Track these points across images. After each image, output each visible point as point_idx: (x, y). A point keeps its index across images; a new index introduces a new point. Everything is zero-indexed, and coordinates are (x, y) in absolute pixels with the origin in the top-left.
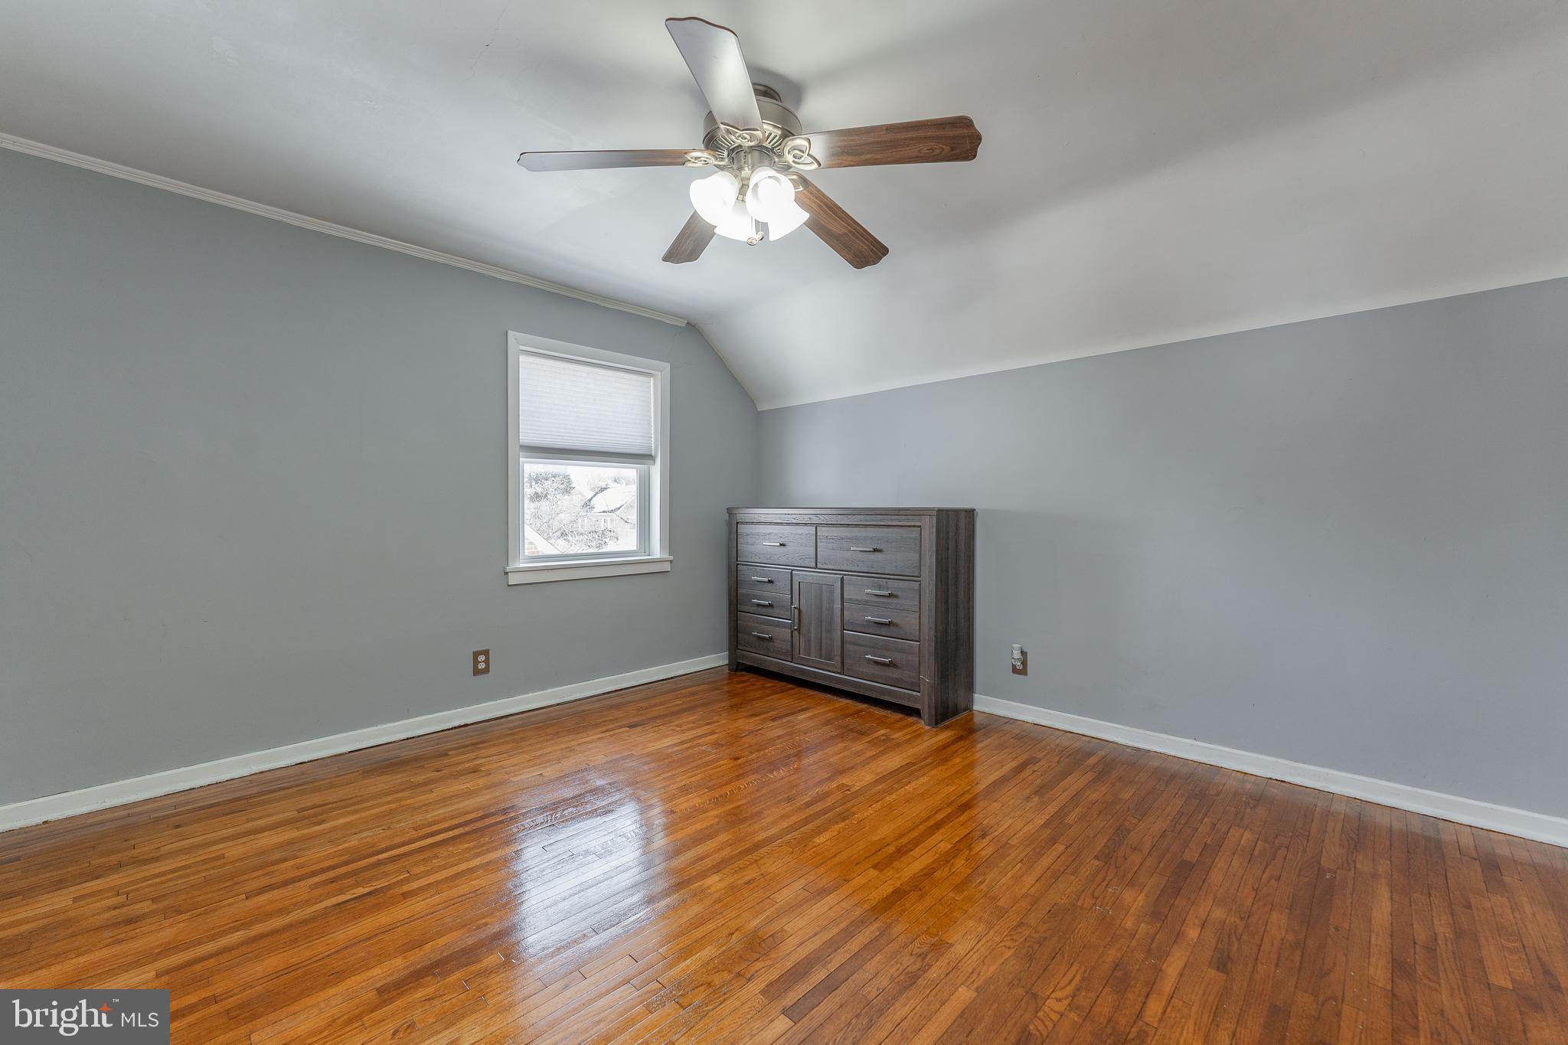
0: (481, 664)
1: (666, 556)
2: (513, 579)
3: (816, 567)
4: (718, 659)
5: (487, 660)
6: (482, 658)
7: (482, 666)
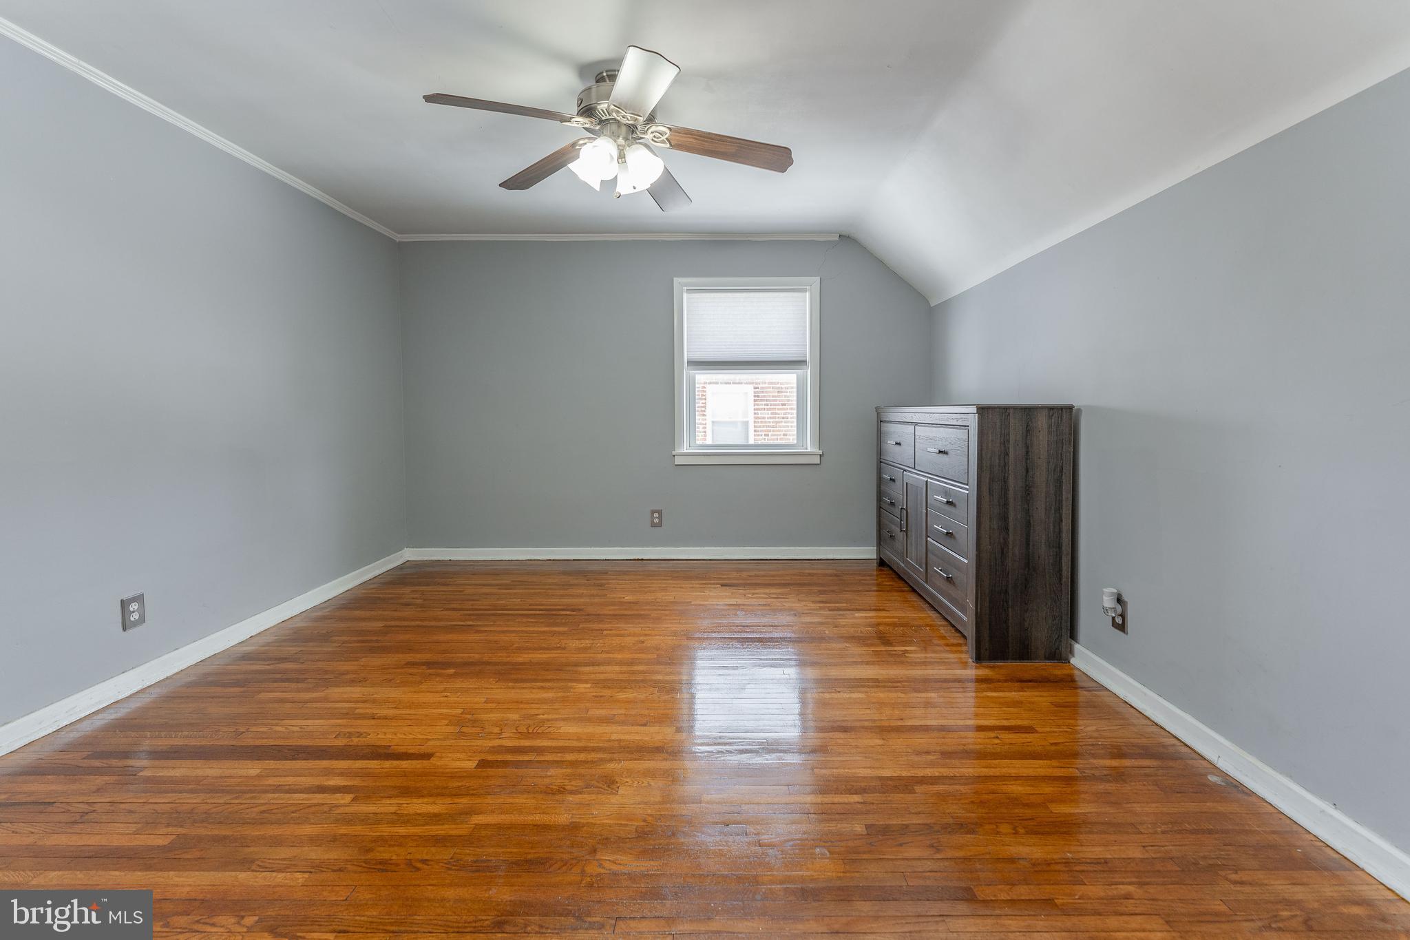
0: (657, 519)
1: (816, 450)
2: (678, 461)
3: (914, 468)
4: (868, 552)
5: (660, 518)
6: (656, 515)
7: (656, 521)
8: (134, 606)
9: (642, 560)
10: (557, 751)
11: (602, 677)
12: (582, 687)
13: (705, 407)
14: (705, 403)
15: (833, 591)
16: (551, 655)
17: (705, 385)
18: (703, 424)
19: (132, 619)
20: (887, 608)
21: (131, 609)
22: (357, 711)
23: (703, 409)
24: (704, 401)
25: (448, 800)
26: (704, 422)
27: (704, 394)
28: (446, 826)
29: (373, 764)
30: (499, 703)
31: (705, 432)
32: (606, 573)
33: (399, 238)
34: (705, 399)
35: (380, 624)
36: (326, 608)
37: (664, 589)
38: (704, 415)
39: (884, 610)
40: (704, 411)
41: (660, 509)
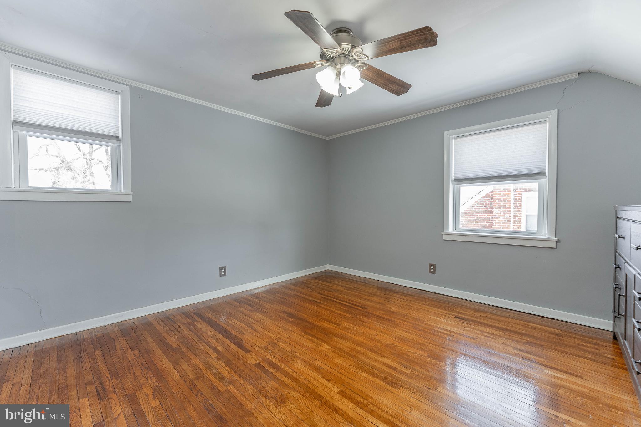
1: (553, 238)
2: (445, 237)
5: (434, 268)
6: (432, 267)
7: (432, 270)
8: (223, 270)
9: (423, 290)
10: (284, 373)
11: (339, 346)
12: (326, 347)
13: (521, 206)
14: (521, 204)
15: (542, 346)
16: (331, 326)
17: (521, 193)
18: (519, 216)
19: (222, 274)
20: (585, 377)
21: (222, 270)
22: (253, 324)
23: (520, 207)
24: (520, 203)
25: (233, 373)
26: (520, 215)
27: (520, 198)
28: (221, 384)
29: (233, 346)
30: (290, 341)
31: (520, 221)
32: (397, 293)
33: (327, 138)
34: (521, 201)
35: (293, 293)
36: (287, 282)
37: (418, 309)
38: (520, 211)
39: (581, 377)
40: (520, 209)
41: (435, 264)
